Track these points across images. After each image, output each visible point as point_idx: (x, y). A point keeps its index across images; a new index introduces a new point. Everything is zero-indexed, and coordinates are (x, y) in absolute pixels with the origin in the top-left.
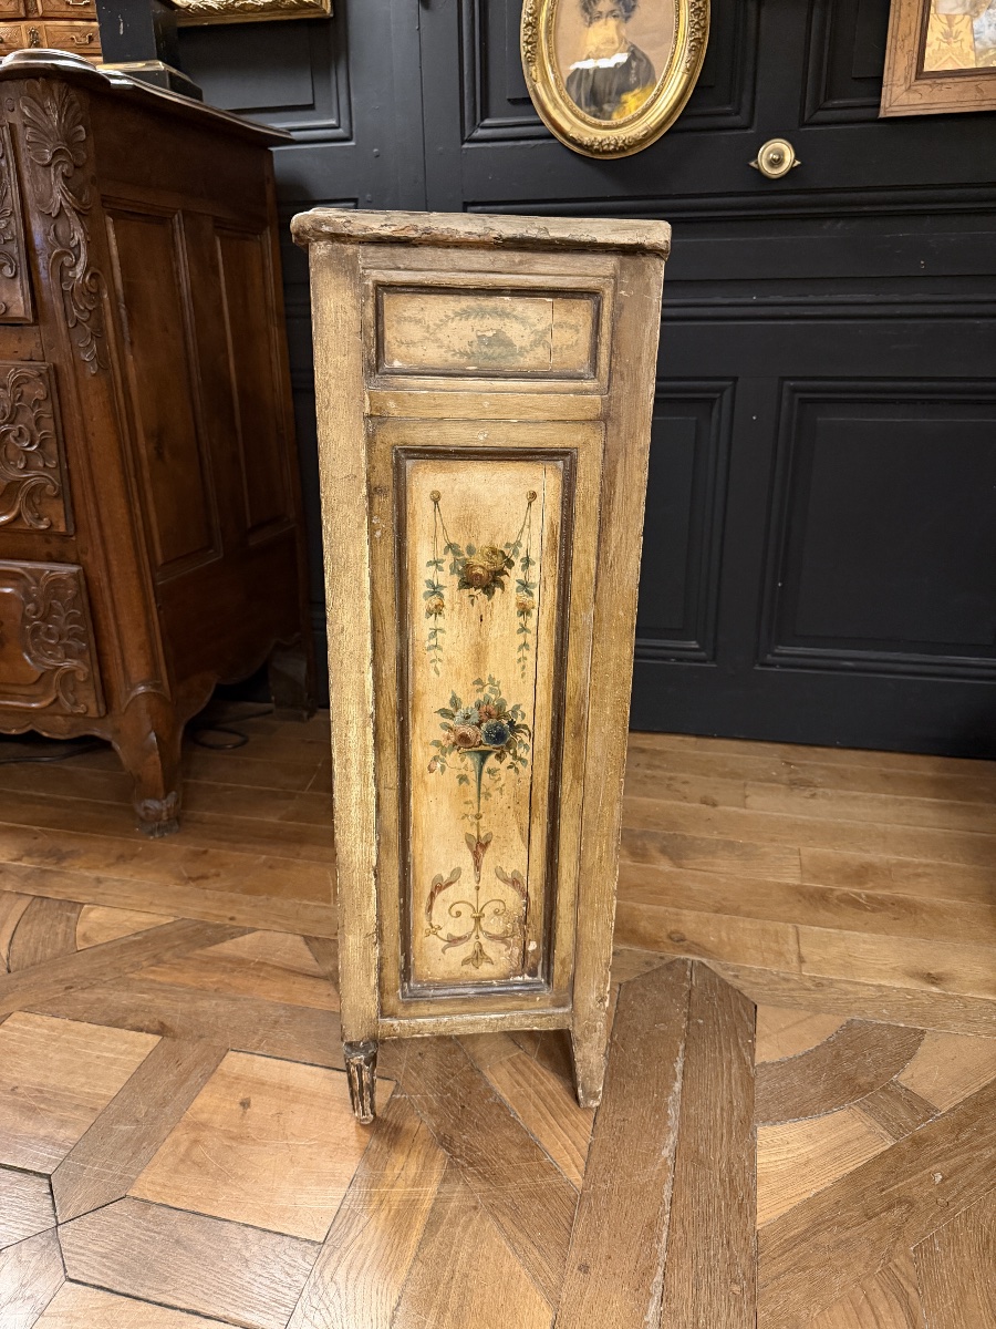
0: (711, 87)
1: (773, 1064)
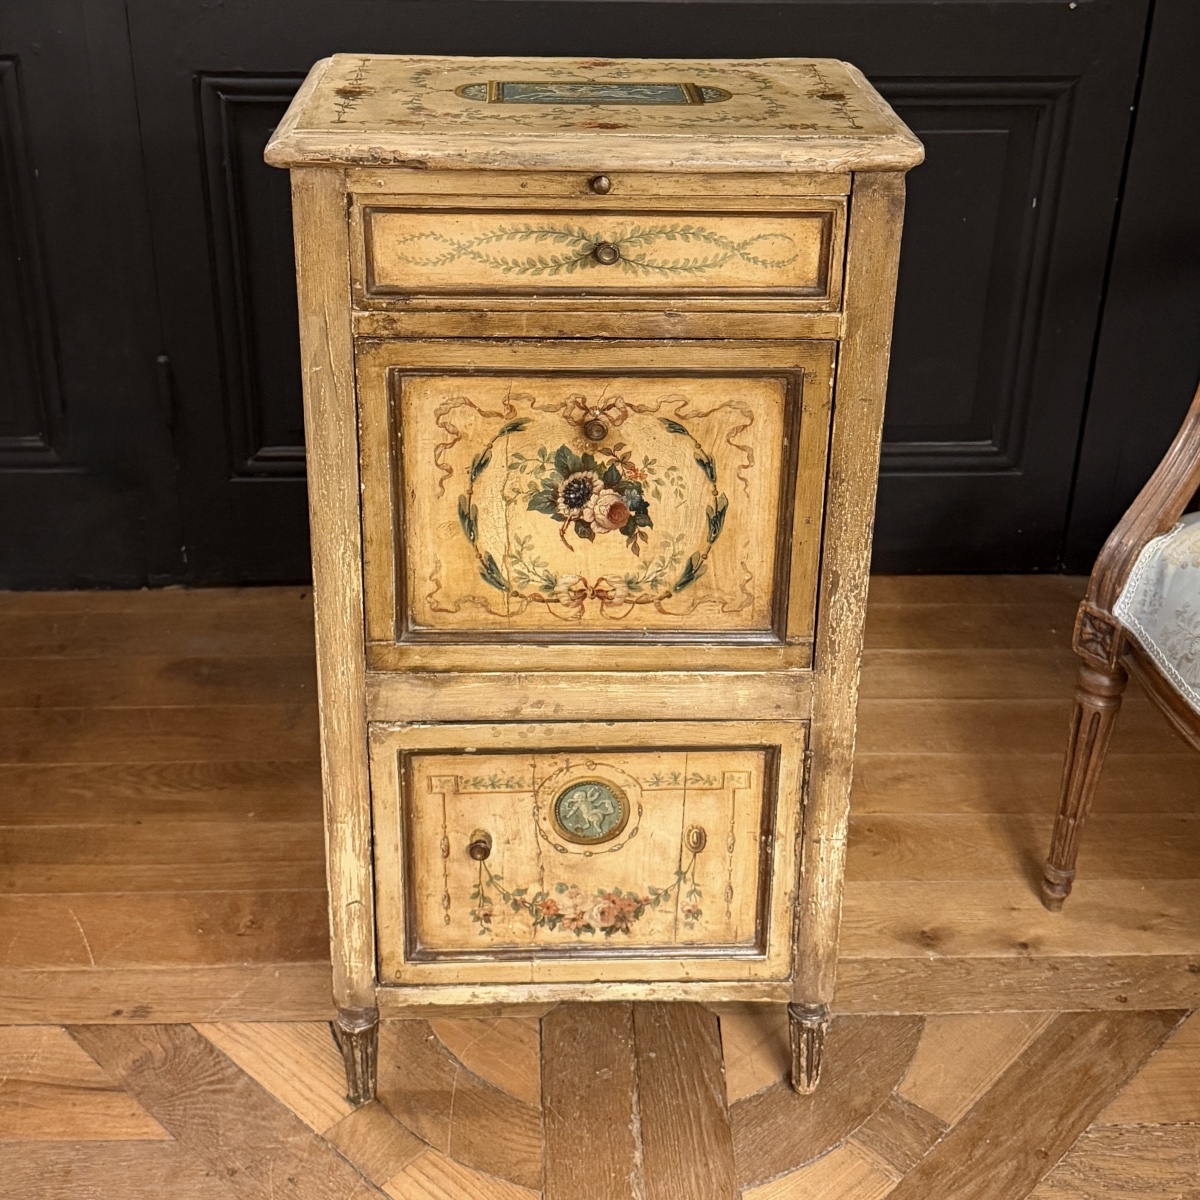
1: (750, 1100)
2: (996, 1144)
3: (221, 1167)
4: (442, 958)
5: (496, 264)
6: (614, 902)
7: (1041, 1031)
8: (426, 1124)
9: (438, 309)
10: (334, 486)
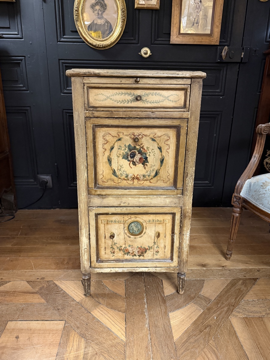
0: (128, 32)
1: (169, 295)
2: (223, 303)
3: (56, 308)
4: (104, 262)
5: (115, 101)
6: (140, 249)
7: (229, 282)
8: (101, 300)
9: (103, 111)
10: (81, 152)
